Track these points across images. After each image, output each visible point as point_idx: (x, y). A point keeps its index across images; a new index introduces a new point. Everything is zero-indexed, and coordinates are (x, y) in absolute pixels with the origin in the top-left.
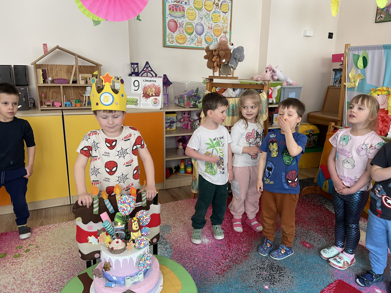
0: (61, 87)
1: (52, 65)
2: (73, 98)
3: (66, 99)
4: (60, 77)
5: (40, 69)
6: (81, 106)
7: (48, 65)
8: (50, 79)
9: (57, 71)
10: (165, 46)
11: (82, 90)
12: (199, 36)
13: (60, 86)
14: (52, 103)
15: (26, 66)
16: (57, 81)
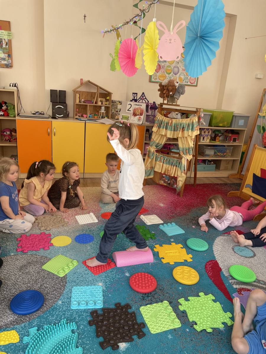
1: (83, 91)
2: (92, 113)
6: (97, 118)
10: (150, 81)
12: (175, 75)
15: (65, 91)
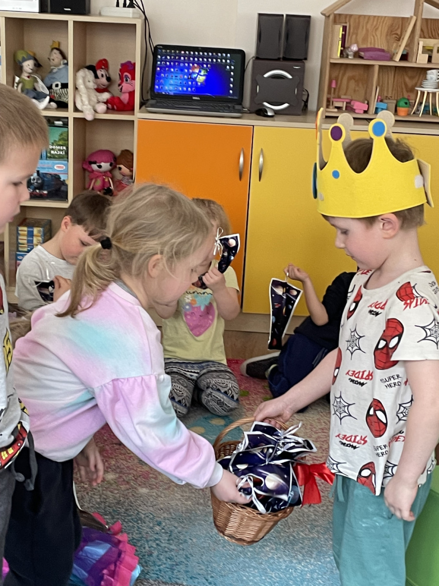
0: (377, 69)
1: (360, 16)
2: (389, 95)
3: (379, 97)
4: (371, 43)
5: (339, 26)
6: (409, 115)
7: (351, 16)
8: (355, 48)
9: (367, 30)
11: (411, 78)
13: (373, 66)
14: (347, 103)
15: (309, 17)
16: (368, 54)
